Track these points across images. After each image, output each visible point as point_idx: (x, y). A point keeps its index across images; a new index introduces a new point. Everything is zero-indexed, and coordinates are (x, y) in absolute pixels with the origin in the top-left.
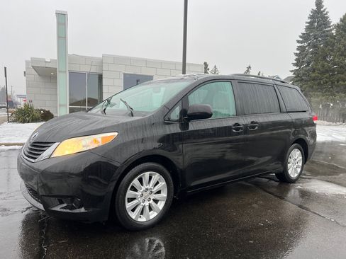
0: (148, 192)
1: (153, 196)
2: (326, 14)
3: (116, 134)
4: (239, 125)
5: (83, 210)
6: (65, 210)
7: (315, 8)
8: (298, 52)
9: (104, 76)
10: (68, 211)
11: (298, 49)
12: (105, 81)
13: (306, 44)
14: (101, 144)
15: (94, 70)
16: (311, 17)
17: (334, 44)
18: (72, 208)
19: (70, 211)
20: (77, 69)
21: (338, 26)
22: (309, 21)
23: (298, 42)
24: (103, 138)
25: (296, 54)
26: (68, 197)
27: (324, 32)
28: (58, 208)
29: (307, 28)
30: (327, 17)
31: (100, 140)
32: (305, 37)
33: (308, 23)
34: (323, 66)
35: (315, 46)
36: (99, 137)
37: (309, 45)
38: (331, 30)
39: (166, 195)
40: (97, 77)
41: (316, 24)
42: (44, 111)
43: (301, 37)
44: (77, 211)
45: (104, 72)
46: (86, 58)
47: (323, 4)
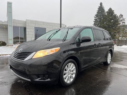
0: (70, 71)
1: (72, 73)
2: (103, 8)
3: (59, 48)
4: (96, 44)
5: (49, 80)
6: (41, 80)
7: (100, 6)
8: (95, 21)
9: (27, 28)
10: (42, 80)
11: (95, 20)
12: (27, 30)
13: (97, 18)
14: (54, 52)
15: (22, 25)
16: (99, 9)
17: (106, 18)
18: (44, 79)
19: (44, 81)
20: (15, 25)
21: (107, 12)
22: (98, 10)
23: (95, 17)
24: (55, 50)
25: (94, 22)
26: (41, 75)
27: (103, 14)
28: (37, 80)
29: (97, 13)
30: (104, 9)
31: (54, 50)
32: (97, 16)
33: (98, 11)
34: (103, 26)
35: (100, 19)
36: (53, 49)
37: (98, 18)
38: (105, 13)
39: (75, 72)
40: (23, 28)
41: (100, 11)
42: (2, 42)
43: (95, 16)
44: (47, 80)
45: (27, 26)
46: (19, 21)
47: (102, 4)
